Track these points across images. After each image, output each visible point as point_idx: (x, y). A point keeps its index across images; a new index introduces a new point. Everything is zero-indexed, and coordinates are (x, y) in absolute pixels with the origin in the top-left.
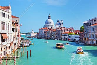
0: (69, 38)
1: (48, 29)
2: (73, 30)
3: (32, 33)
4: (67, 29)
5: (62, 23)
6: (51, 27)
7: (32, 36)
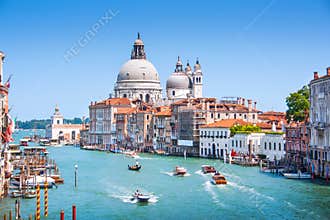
0: (237, 150)
1: (134, 106)
2: (254, 111)
3: (55, 122)
4: (225, 106)
5: (199, 80)
6: (148, 96)
7: (55, 136)
